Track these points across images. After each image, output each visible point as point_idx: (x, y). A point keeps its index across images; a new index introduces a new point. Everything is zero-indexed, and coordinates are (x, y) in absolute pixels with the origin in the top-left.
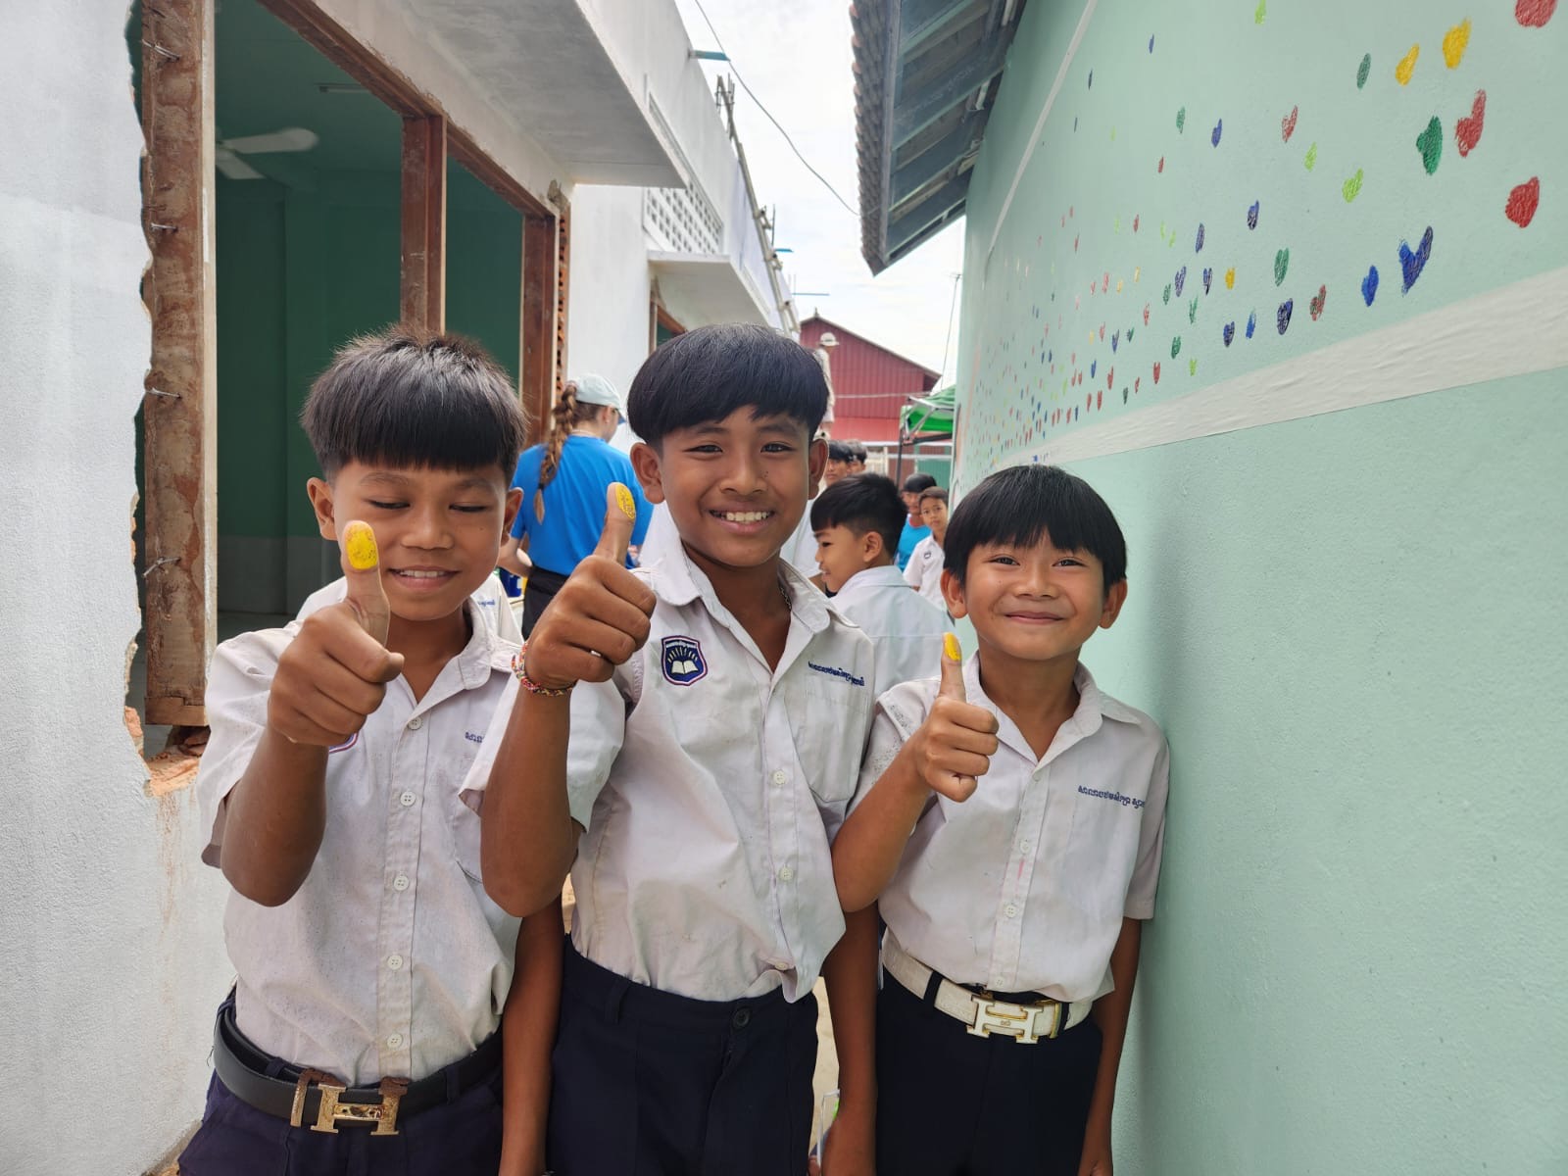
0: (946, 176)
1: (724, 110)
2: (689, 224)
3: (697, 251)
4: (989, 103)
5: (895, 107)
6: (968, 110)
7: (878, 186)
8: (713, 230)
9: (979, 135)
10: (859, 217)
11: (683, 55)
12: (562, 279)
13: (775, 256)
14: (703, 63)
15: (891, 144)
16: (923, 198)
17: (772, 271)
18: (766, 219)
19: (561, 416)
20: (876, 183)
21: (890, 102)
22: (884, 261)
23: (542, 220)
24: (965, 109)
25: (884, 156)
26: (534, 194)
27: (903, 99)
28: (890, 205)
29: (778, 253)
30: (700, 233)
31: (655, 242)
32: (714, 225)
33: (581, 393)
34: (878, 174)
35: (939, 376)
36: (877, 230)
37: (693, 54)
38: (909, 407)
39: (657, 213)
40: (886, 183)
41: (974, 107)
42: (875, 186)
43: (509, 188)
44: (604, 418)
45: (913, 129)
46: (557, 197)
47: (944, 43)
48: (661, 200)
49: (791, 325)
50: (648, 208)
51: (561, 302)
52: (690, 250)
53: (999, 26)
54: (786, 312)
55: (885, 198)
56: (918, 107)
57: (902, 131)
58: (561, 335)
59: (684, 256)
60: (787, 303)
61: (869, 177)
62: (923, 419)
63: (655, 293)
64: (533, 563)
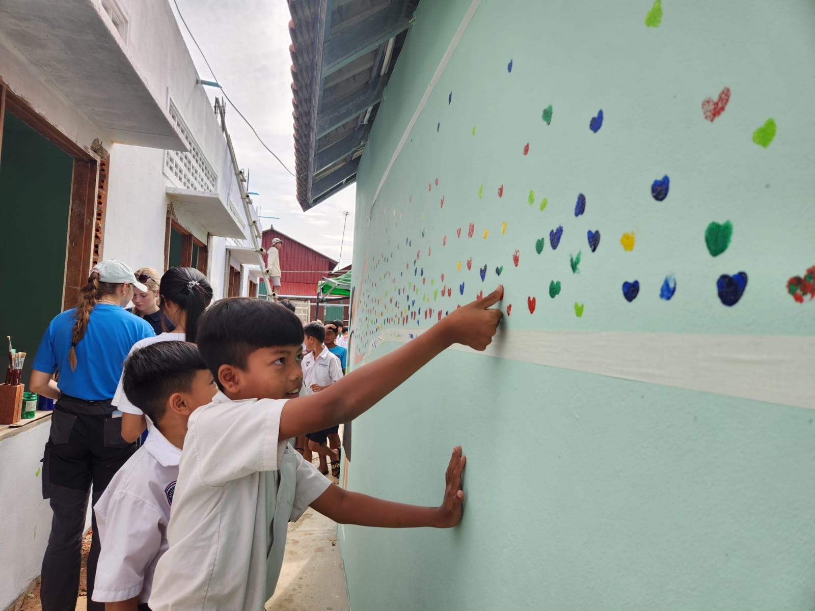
0: (345, 160)
1: (219, 115)
2: (195, 174)
3: (200, 188)
4: (371, 121)
5: (318, 114)
6: (359, 122)
7: (307, 161)
8: (211, 179)
9: (365, 138)
10: (295, 178)
11: (194, 82)
12: (101, 200)
13: (248, 196)
14: (206, 87)
15: (315, 136)
16: (332, 170)
17: (246, 205)
18: (243, 176)
19: (88, 293)
20: (306, 159)
21: (315, 111)
22: (310, 203)
23: (87, 163)
24: (357, 122)
25: (311, 143)
26: (80, 145)
27: (322, 111)
28: (314, 172)
29: (250, 195)
30: (202, 180)
31: (172, 182)
32: (211, 176)
33: (103, 277)
34: (307, 154)
35: (337, 263)
36: (306, 186)
37: (200, 82)
38: (323, 282)
39: (174, 166)
40: (311, 160)
41: (363, 122)
42: (305, 161)
43: (62, 140)
44: (122, 291)
45: (328, 128)
46: (98, 149)
47: (348, 80)
48: (177, 159)
49: (257, 234)
50: (167, 163)
51: (99, 214)
52: (195, 189)
53: (379, 75)
54: (254, 227)
55: (311, 168)
56: (331, 116)
57: (322, 129)
58: (99, 235)
59: (191, 192)
60: (254, 222)
61: (302, 155)
62: (331, 289)
63: (170, 212)
64: (61, 391)
